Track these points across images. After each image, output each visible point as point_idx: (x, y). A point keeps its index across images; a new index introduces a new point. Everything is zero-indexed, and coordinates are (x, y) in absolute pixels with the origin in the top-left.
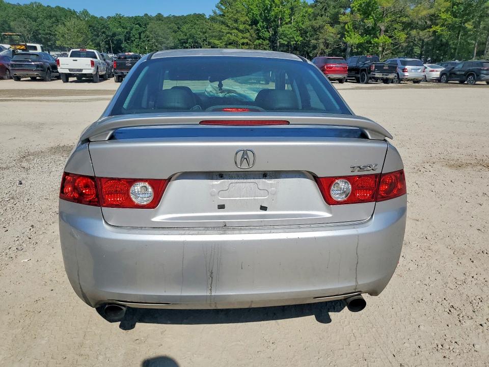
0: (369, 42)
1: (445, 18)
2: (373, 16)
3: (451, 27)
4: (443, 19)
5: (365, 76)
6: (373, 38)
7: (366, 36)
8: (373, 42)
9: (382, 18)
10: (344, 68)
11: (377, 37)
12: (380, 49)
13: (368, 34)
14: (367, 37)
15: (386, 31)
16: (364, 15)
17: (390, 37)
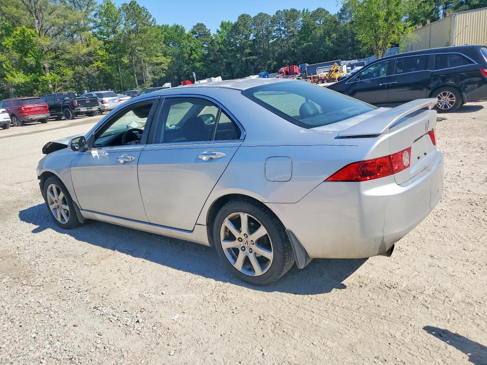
0: (36, 80)
1: (102, 54)
2: (31, 54)
3: (109, 63)
4: (101, 56)
5: (69, 112)
6: (39, 76)
7: (31, 74)
8: (40, 80)
9: (42, 55)
10: (44, 107)
11: (44, 75)
12: (51, 86)
13: (33, 72)
14: (32, 76)
15: (51, 68)
16: (21, 53)
17: (58, 74)
